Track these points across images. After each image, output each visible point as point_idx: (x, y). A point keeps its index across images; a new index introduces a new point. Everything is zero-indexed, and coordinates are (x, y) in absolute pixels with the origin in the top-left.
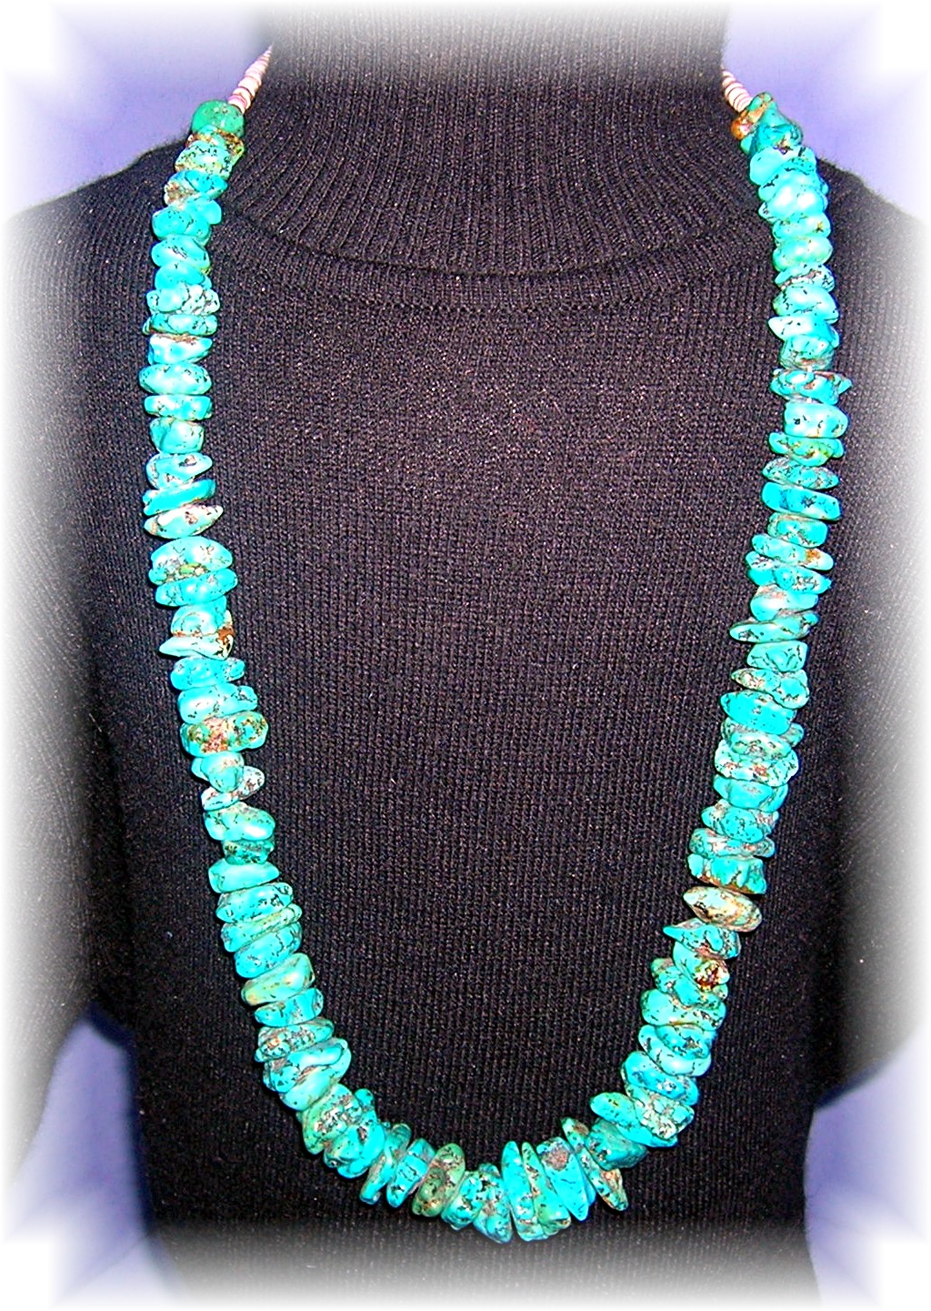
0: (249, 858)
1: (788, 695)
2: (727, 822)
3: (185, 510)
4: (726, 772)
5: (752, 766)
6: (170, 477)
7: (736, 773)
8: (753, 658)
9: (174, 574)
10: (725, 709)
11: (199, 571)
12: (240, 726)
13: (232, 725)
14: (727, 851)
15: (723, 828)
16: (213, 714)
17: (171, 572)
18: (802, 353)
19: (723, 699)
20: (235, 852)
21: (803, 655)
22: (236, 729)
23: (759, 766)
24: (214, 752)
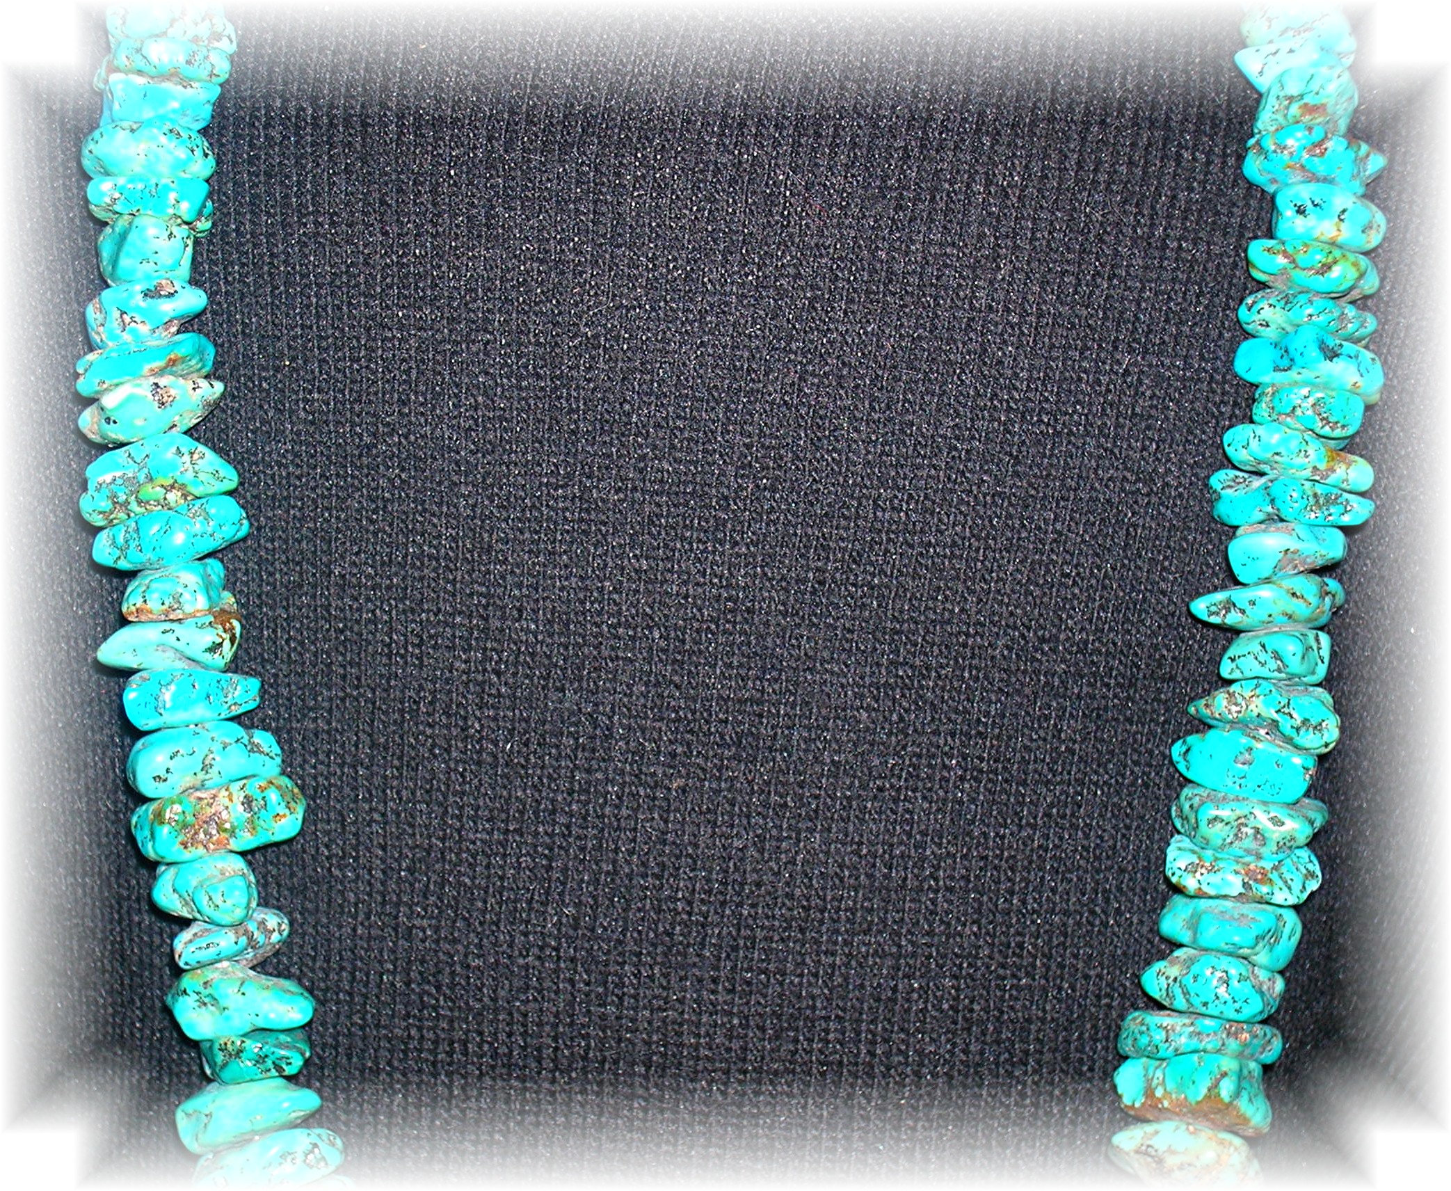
0: (269, 1063)
1: (1305, 722)
2: (1195, 978)
3: (152, 380)
4: (1190, 883)
5: (1238, 867)
6: (127, 318)
7: (1210, 883)
8: (1233, 660)
9: (127, 503)
10: (1181, 767)
11: (173, 497)
12: (257, 795)
13: (239, 796)
14: (1194, 1043)
15: (1186, 993)
16: (201, 776)
17: (122, 498)
18: (1301, 96)
19: (1177, 750)
20: (239, 1052)
21: (1325, 652)
22: (248, 802)
23: (1252, 867)
24: (201, 850)
